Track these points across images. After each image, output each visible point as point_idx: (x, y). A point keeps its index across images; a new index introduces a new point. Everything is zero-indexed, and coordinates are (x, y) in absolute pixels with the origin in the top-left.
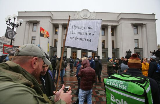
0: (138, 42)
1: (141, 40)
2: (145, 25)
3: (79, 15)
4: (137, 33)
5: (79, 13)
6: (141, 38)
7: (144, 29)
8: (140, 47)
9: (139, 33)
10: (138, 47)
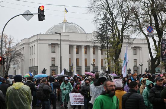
0: (136, 61)
1: (138, 60)
2: (141, 48)
3: (91, 37)
4: (136, 54)
5: (91, 35)
6: (138, 58)
7: (141, 51)
8: (137, 66)
9: (137, 54)
10: (136, 66)
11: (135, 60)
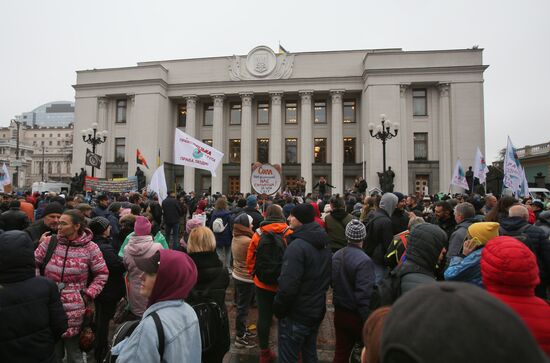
0: (425, 141)
1: (436, 133)
3: (243, 67)
4: (426, 114)
5: (243, 60)
6: (435, 129)
7: (444, 100)
8: (430, 159)
9: (430, 113)
10: (426, 158)
11: (421, 138)
